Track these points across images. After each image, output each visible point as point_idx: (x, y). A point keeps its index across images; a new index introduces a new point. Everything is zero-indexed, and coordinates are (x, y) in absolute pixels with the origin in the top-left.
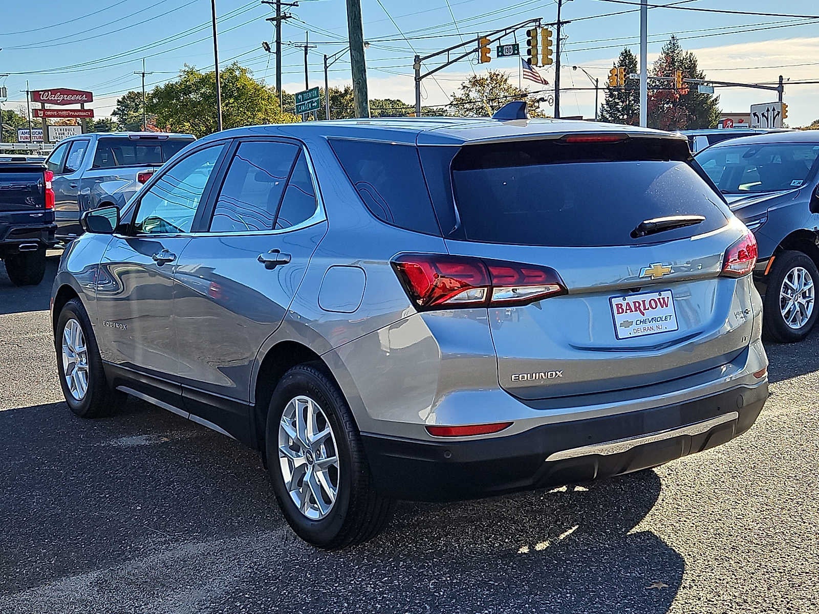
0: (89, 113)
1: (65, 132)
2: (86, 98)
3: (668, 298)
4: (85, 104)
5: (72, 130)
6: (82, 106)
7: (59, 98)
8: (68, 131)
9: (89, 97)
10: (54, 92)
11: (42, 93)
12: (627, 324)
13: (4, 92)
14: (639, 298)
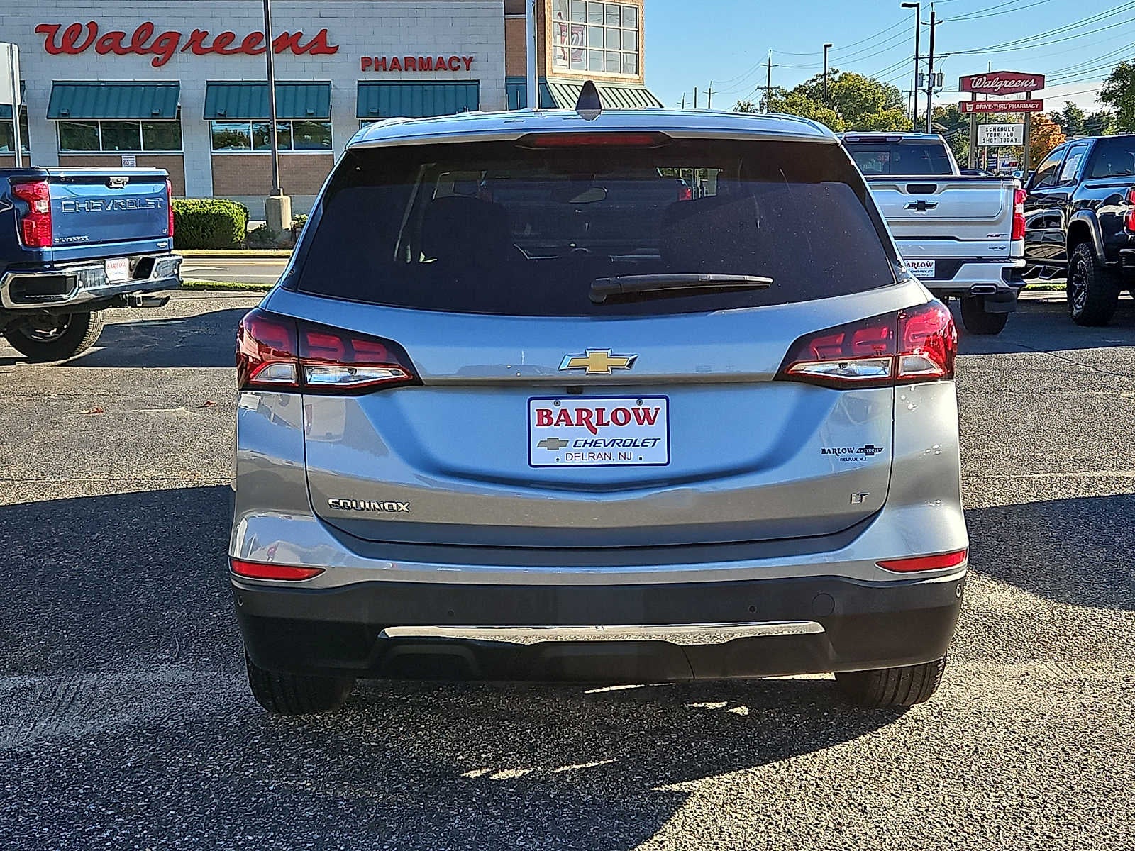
0: (1037, 105)
1: (1000, 132)
2: (1034, 83)
3: (657, 409)
4: (1032, 92)
5: (1011, 129)
6: (1028, 95)
7: (997, 86)
8: (1004, 131)
9: (1039, 81)
10: (991, 76)
11: (975, 79)
12: (553, 444)
13: (940, 79)
14: (592, 405)
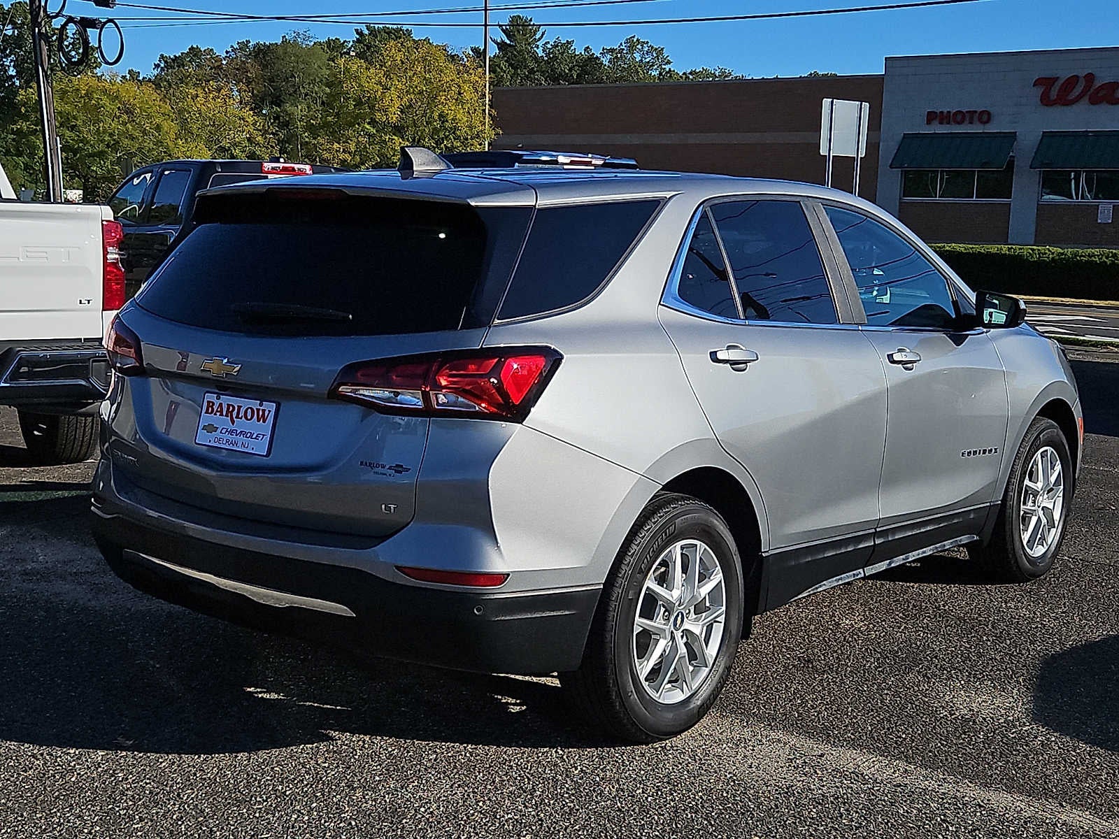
3: (270, 411)
12: (210, 428)
14: (236, 401)
